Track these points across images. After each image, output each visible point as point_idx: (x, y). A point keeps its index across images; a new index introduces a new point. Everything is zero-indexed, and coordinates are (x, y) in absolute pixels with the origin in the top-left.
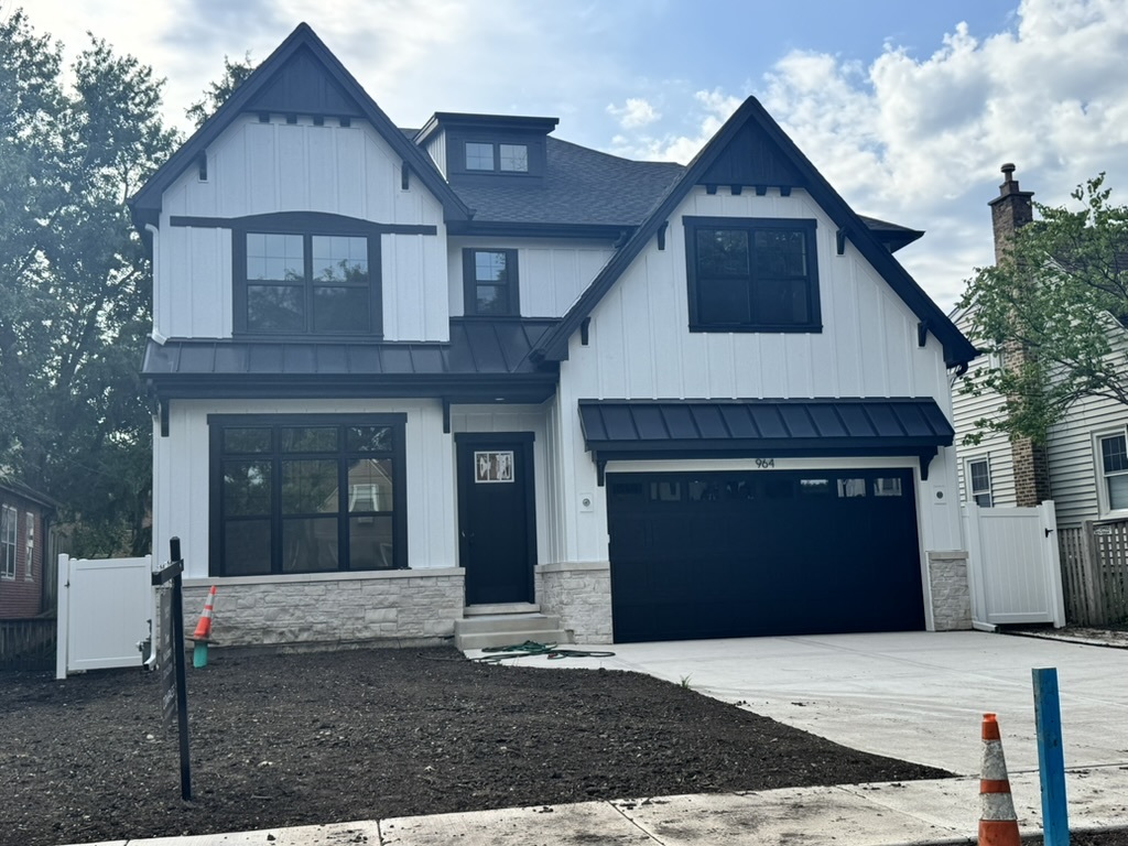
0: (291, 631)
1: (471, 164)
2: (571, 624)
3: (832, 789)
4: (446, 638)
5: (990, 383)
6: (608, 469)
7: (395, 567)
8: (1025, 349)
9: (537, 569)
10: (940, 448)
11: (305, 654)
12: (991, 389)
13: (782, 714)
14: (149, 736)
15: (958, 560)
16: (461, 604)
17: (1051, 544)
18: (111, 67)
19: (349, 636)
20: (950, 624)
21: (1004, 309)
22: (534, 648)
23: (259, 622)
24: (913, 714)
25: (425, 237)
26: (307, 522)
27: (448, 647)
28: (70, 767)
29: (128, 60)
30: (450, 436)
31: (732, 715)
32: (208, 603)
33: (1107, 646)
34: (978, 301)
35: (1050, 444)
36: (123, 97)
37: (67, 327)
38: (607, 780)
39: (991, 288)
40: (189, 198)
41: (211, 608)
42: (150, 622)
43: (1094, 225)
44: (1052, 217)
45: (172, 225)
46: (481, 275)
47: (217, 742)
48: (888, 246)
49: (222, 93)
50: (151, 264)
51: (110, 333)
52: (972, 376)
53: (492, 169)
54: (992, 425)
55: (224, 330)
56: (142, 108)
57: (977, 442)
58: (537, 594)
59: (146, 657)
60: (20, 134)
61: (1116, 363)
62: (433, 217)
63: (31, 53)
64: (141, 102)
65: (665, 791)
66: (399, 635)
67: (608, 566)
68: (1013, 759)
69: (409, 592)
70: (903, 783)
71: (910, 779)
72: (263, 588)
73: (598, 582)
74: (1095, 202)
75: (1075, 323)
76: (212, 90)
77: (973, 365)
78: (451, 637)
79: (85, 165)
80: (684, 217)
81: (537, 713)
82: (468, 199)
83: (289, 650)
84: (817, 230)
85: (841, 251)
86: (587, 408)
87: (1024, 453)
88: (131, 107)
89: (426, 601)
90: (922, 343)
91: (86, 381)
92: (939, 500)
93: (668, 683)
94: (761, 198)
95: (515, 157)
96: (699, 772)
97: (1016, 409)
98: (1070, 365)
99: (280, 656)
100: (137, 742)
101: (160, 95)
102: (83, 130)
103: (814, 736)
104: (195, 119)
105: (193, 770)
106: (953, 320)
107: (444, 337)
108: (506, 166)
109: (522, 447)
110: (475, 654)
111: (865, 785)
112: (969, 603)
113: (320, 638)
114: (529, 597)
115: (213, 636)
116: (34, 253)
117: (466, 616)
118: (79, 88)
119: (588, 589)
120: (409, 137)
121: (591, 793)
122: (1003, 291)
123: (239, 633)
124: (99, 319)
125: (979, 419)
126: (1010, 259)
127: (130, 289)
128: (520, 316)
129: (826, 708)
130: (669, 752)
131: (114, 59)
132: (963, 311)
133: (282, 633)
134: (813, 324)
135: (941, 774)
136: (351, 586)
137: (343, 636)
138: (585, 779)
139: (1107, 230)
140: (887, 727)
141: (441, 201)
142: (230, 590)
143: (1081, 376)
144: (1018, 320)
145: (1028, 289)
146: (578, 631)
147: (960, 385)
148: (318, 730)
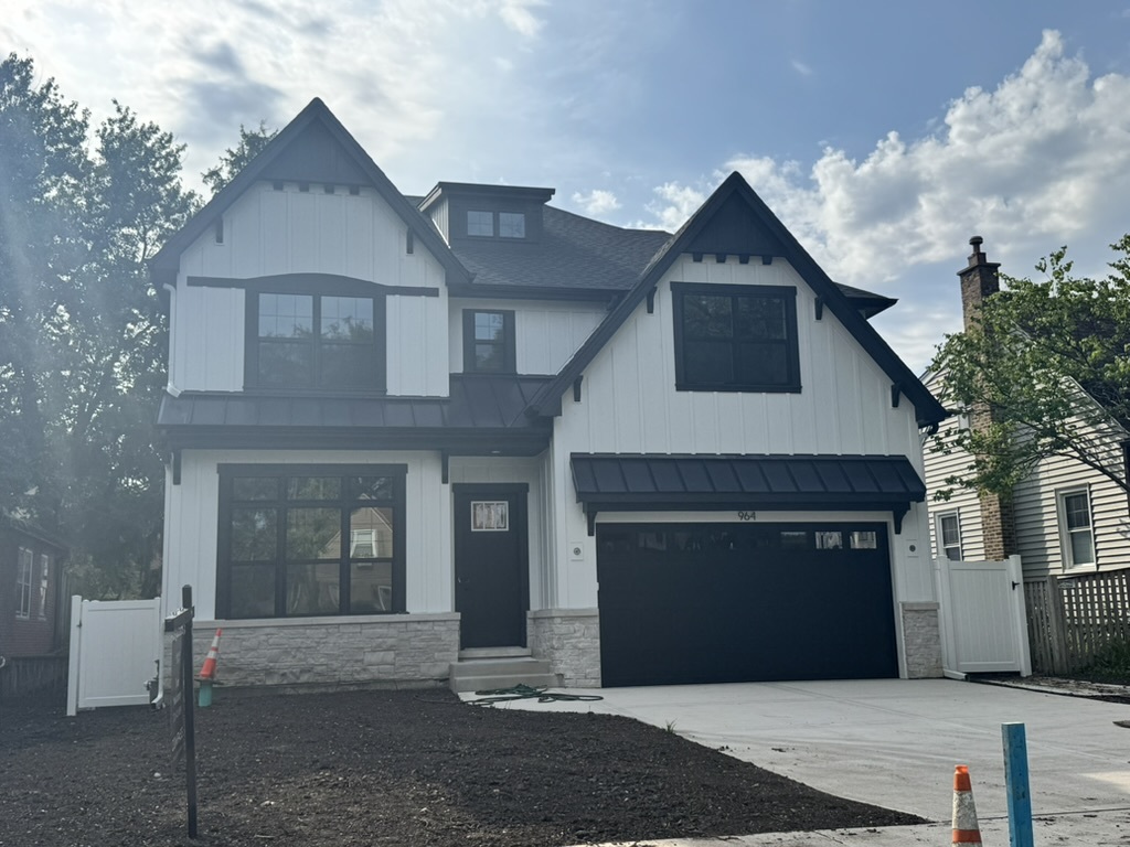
0: (292, 673)
1: (473, 231)
2: (561, 668)
3: (811, 834)
4: (441, 681)
5: (959, 442)
6: (597, 520)
7: (393, 612)
8: (992, 411)
9: (529, 614)
10: (913, 504)
11: (306, 694)
12: (961, 448)
13: (763, 759)
14: (157, 774)
15: (929, 611)
16: (456, 648)
17: (1017, 598)
18: (134, 134)
19: (349, 679)
20: (922, 671)
21: (972, 373)
22: (525, 691)
23: (263, 663)
24: (887, 761)
25: (428, 298)
26: (309, 567)
27: (443, 690)
28: (80, 804)
29: (151, 127)
30: (447, 487)
31: (716, 760)
32: (214, 644)
33: (1071, 695)
34: (948, 365)
35: (1016, 501)
36: (145, 162)
37: (85, 377)
38: (596, 824)
39: (961, 353)
40: (205, 259)
41: (216, 649)
42: (158, 662)
43: (1057, 295)
44: (1017, 287)
45: (189, 284)
46: (480, 334)
47: (221, 781)
48: (863, 312)
49: (236, 160)
50: (168, 319)
51: (126, 383)
52: (942, 435)
53: (492, 235)
54: (961, 482)
55: (236, 384)
56: (162, 172)
57: (947, 498)
58: (529, 639)
59: (154, 696)
60: (47, 195)
61: (1079, 425)
62: (435, 280)
63: (60, 120)
64: (161, 167)
65: (652, 835)
66: (396, 677)
67: (597, 612)
68: (983, 805)
69: (406, 636)
70: (878, 829)
71: (885, 825)
72: (268, 630)
73: (587, 628)
74: (1058, 274)
75: (1039, 387)
76: (228, 157)
77: (944, 426)
78: (445, 680)
79: (106, 224)
80: (671, 283)
81: (528, 755)
82: (469, 264)
83: (289, 691)
84: (797, 298)
85: (819, 317)
86: (578, 460)
87: (992, 508)
88: (152, 170)
89: (422, 644)
90: (895, 404)
91: (101, 429)
92: (911, 553)
93: (654, 727)
94: (744, 266)
95: (513, 224)
96: (684, 817)
97: (984, 468)
98: (1034, 427)
99: (281, 696)
100: (144, 780)
101: (180, 160)
102: (104, 192)
103: (794, 782)
104: (211, 184)
105: (200, 809)
106: (924, 383)
107: (444, 392)
108: (504, 233)
109: (516, 497)
110: (469, 697)
111: (842, 830)
112: (940, 652)
113: (320, 679)
114: (521, 642)
115: (218, 677)
116: (56, 306)
117: (460, 659)
118: (103, 152)
119: (578, 634)
120: (414, 204)
121: (580, 837)
122: (971, 357)
123: (242, 674)
124: (116, 370)
125: (949, 476)
126: (979, 327)
127: (146, 342)
128: (516, 374)
129: (804, 754)
130: (655, 796)
131: (138, 125)
132: (934, 374)
133: (284, 675)
134: (793, 385)
135: (914, 820)
136: (351, 629)
137: (343, 678)
138: (575, 822)
139: (1069, 301)
140: (863, 773)
141: (443, 265)
142: (234, 632)
143: (1045, 437)
144: (986, 384)
145: (995, 355)
146: (568, 674)
147: (932, 443)
148: (318, 771)
